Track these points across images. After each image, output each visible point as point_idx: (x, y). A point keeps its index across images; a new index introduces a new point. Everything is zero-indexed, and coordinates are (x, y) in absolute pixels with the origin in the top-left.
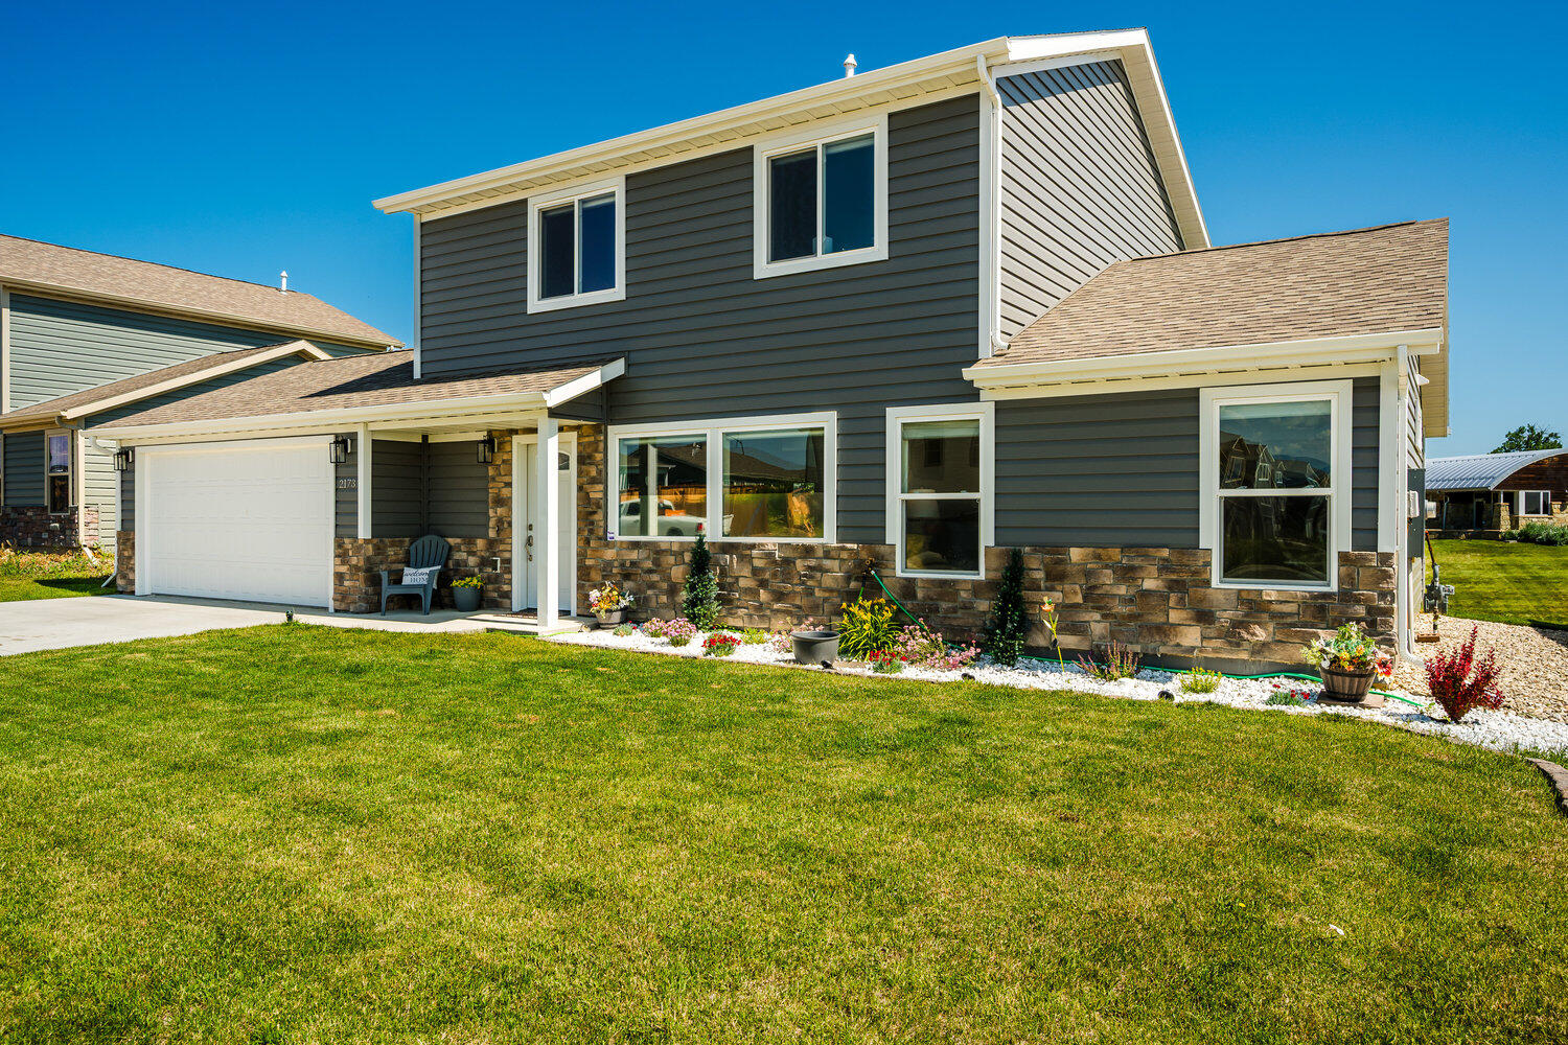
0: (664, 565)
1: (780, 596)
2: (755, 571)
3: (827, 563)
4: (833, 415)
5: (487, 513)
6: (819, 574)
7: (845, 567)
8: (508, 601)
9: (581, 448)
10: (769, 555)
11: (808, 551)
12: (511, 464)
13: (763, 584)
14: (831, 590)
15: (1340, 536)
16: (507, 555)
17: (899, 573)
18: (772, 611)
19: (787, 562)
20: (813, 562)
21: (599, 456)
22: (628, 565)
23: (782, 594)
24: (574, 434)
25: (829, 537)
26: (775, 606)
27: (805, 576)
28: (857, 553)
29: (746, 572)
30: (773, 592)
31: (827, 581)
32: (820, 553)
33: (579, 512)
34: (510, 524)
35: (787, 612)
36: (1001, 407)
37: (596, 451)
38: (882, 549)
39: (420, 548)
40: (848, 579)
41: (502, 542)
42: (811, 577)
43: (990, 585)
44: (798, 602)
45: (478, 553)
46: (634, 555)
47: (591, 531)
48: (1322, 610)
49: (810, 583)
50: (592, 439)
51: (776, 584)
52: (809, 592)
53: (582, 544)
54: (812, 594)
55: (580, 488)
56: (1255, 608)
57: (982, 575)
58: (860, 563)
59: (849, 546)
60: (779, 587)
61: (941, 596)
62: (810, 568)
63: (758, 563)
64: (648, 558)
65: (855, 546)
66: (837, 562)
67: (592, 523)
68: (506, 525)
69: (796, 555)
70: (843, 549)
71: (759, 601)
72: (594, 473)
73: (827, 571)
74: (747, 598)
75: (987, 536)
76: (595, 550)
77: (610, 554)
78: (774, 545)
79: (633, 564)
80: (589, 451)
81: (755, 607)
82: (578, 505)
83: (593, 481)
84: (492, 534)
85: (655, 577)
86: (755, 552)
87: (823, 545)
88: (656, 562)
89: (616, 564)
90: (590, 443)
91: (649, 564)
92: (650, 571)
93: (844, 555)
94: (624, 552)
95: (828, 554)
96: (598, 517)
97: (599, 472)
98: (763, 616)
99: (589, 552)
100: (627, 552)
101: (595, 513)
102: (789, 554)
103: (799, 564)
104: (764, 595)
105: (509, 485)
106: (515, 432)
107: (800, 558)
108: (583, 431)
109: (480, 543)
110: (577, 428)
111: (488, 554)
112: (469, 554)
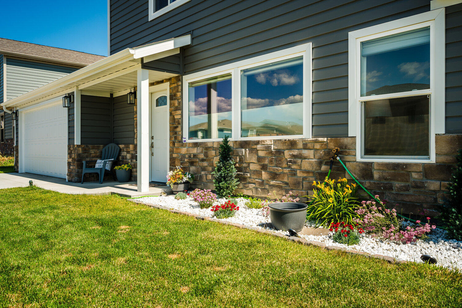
0: (210, 156)
1: (274, 176)
2: (260, 159)
3: (305, 152)
4: (309, 46)
6: (299, 161)
7: (318, 155)
9: (171, 91)
10: (268, 148)
11: (292, 144)
13: (264, 167)
14: (308, 172)
17: (359, 159)
18: (270, 186)
19: (279, 152)
20: (296, 152)
21: (179, 94)
22: (192, 157)
23: (276, 174)
24: (168, 84)
25: (307, 134)
26: (272, 182)
27: (290, 161)
28: (327, 144)
29: (254, 159)
30: (270, 173)
31: (306, 165)
32: (300, 145)
33: (170, 127)
35: (279, 187)
36: (451, 9)
37: (178, 92)
38: (345, 141)
39: (107, 150)
40: (320, 163)
42: (295, 163)
43: (441, 168)
44: (286, 180)
46: (195, 151)
47: (176, 138)
49: (294, 167)
50: (176, 85)
51: (272, 168)
52: (293, 173)
53: (171, 145)
54: (295, 174)
55: (171, 114)
58: (328, 152)
59: (320, 139)
60: (273, 169)
61: (395, 177)
62: (294, 156)
63: (261, 154)
64: (202, 152)
65: (325, 139)
66: (312, 151)
67: (176, 133)
69: (285, 147)
70: (316, 142)
71: (261, 179)
72: (176, 105)
73: (305, 158)
74: (255, 177)
75: (437, 126)
76: (177, 148)
77: (184, 150)
78: (271, 141)
79: (195, 156)
80: (174, 91)
81: (259, 183)
82: (170, 123)
83: (177, 109)
85: (205, 164)
86: (259, 147)
87: (303, 140)
88: (206, 155)
89: (187, 156)
90: (175, 87)
91: (202, 156)
92: (203, 160)
93: (317, 146)
94: (190, 149)
95: (306, 145)
96: (179, 129)
97: (179, 103)
98: (265, 189)
99: (175, 150)
100: (192, 149)
101: (177, 127)
102: (280, 147)
103: (287, 154)
104: (265, 175)
107: (287, 149)
108: (172, 81)
109: (131, 147)
110: (169, 80)
111: (134, 152)
112: (127, 153)
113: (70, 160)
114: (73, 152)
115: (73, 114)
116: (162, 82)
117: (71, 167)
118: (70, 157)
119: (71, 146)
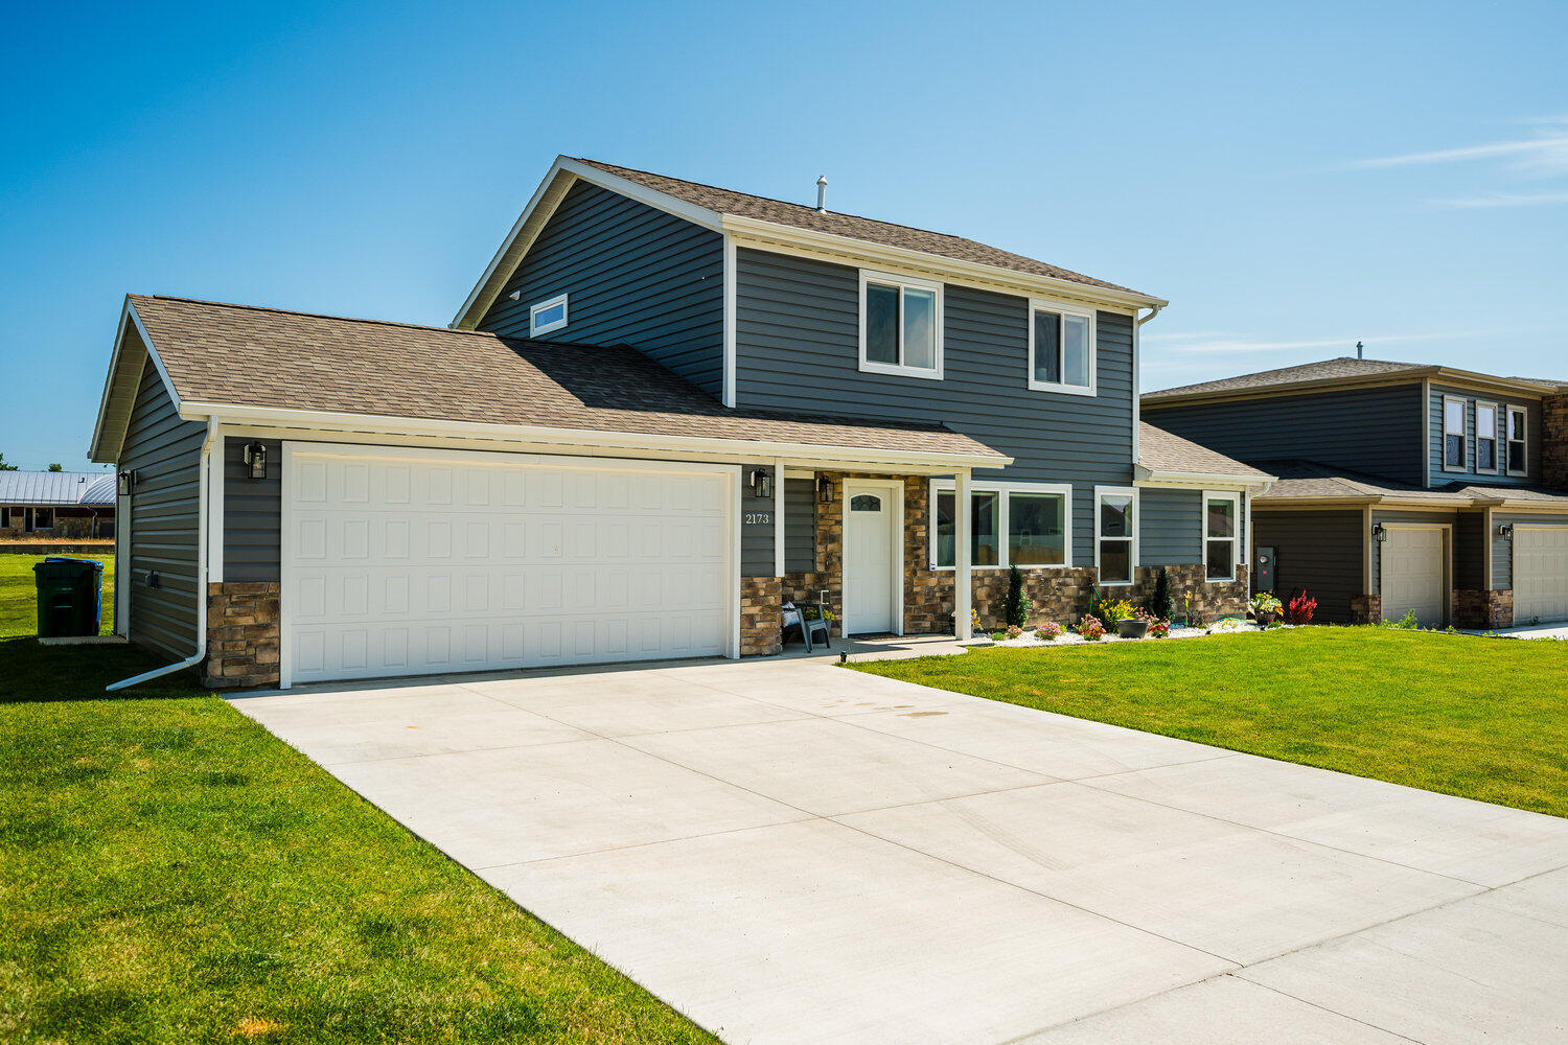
1: (1043, 604)
3: (1068, 580)
4: (1069, 486)
5: (813, 550)
6: (1064, 588)
7: (1076, 582)
8: (838, 630)
9: (908, 495)
10: (1039, 577)
11: (1057, 573)
12: (841, 504)
14: (1069, 597)
15: (1236, 560)
16: (837, 587)
17: (1100, 584)
18: (1038, 614)
19: (1047, 580)
20: (1061, 580)
21: (923, 503)
22: (946, 589)
24: (901, 483)
25: (1069, 563)
26: (1041, 611)
27: (1057, 589)
28: (1082, 573)
30: (1039, 601)
31: (1068, 591)
32: (1063, 574)
33: (906, 548)
34: (840, 559)
35: (1046, 614)
36: (1143, 491)
37: (921, 498)
40: (1079, 590)
41: (830, 575)
42: (1060, 590)
43: (1138, 589)
44: (1053, 607)
45: (805, 588)
46: (952, 581)
47: (917, 564)
48: (1233, 589)
49: (1058, 594)
50: (918, 488)
51: (1041, 596)
52: (1059, 599)
53: (908, 575)
55: (907, 528)
56: (1216, 589)
57: (1133, 583)
62: (1060, 584)
65: (1081, 569)
66: (1073, 579)
67: (918, 557)
68: (835, 560)
69: (1051, 576)
70: (1076, 571)
72: (919, 516)
73: (1068, 585)
75: (1135, 561)
76: (920, 579)
77: (933, 582)
79: (951, 588)
80: (916, 497)
82: (905, 542)
83: (918, 522)
84: (820, 568)
86: (1030, 575)
87: (1065, 569)
89: (936, 589)
90: (915, 491)
93: (1076, 575)
94: (943, 579)
95: (1068, 574)
96: (922, 552)
97: (923, 515)
99: (915, 581)
100: (947, 579)
101: (919, 548)
102: (1046, 576)
103: (1054, 582)
105: (839, 523)
106: (848, 475)
107: (1053, 578)
108: (910, 480)
109: (808, 578)
110: (905, 478)
111: (816, 588)
112: (796, 588)
113: (755, 610)
114: (762, 593)
115: (763, 512)
116: (889, 477)
117: (759, 625)
118: (754, 604)
119: (756, 580)
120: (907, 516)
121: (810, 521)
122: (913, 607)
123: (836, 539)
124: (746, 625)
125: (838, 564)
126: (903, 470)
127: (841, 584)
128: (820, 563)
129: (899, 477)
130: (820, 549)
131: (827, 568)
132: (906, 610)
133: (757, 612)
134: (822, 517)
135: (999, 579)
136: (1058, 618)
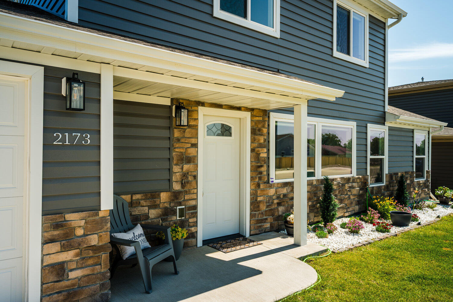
4: (355, 124)
5: (170, 170)
6: (352, 189)
7: (358, 185)
8: (194, 240)
9: (254, 123)
11: (349, 180)
12: (197, 129)
14: (354, 195)
15: (426, 168)
16: (193, 203)
17: (370, 186)
19: (343, 185)
20: (350, 185)
21: (265, 130)
22: (282, 197)
24: (248, 115)
25: (354, 173)
27: (348, 190)
28: (361, 179)
33: (252, 166)
34: (195, 177)
36: (390, 129)
37: (264, 127)
38: (366, 177)
40: (359, 190)
41: (186, 192)
42: (350, 191)
44: (346, 202)
45: (161, 206)
47: (260, 178)
48: (425, 184)
49: (349, 194)
50: (261, 119)
51: (340, 196)
52: (349, 197)
53: (253, 187)
55: (253, 150)
56: (419, 184)
57: (385, 184)
62: (350, 187)
63: (335, 187)
65: (361, 176)
67: (261, 173)
68: (190, 178)
69: (345, 182)
70: (358, 178)
72: (262, 141)
73: (354, 188)
75: (386, 170)
76: (263, 190)
77: (272, 192)
78: (340, 178)
79: (285, 195)
80: (260, 126)
82: (251, 162)
83: (261, 146)
84: (177, 187)
86: (335, 183)
87: (352, 177)
89: (274, 197)
90: (259, 121)
91: (292, 195)
92: (292, 199)
93: (358, 180)
95: (354, 180)
96: (264, 169)
97: (265, 140)
99: (259, 192)
100: (282, 189)
101: (262, 166)
103: (346, 186)
105: (195, 145)
106: (203, 104)
107: (346, 183)
108: (255, 113)
109: (164, 196)
110: (252, 110)
111: (172, 204)
112: (150, 207)
113: (68, 256)
114: (80, 232)
115: (82, 131)
116: (239, 109)
117: (73, 275)
118: (65, 249)
119: (69, 217)
120: (253, 141)
121: (166, 144)
122: (257, 213)
123: (192, 160)
124: (52, 278)
125: (194, 183)
126: (250, 105)
127: (196, 199)
128: (176, 182)
129: (247, 109)
130: (176, 169)
131: (183, 185)
132: (252, 216)
133: (68, 259)
134: (178, 140)
135: (316, 187)
136: (349, 210)
